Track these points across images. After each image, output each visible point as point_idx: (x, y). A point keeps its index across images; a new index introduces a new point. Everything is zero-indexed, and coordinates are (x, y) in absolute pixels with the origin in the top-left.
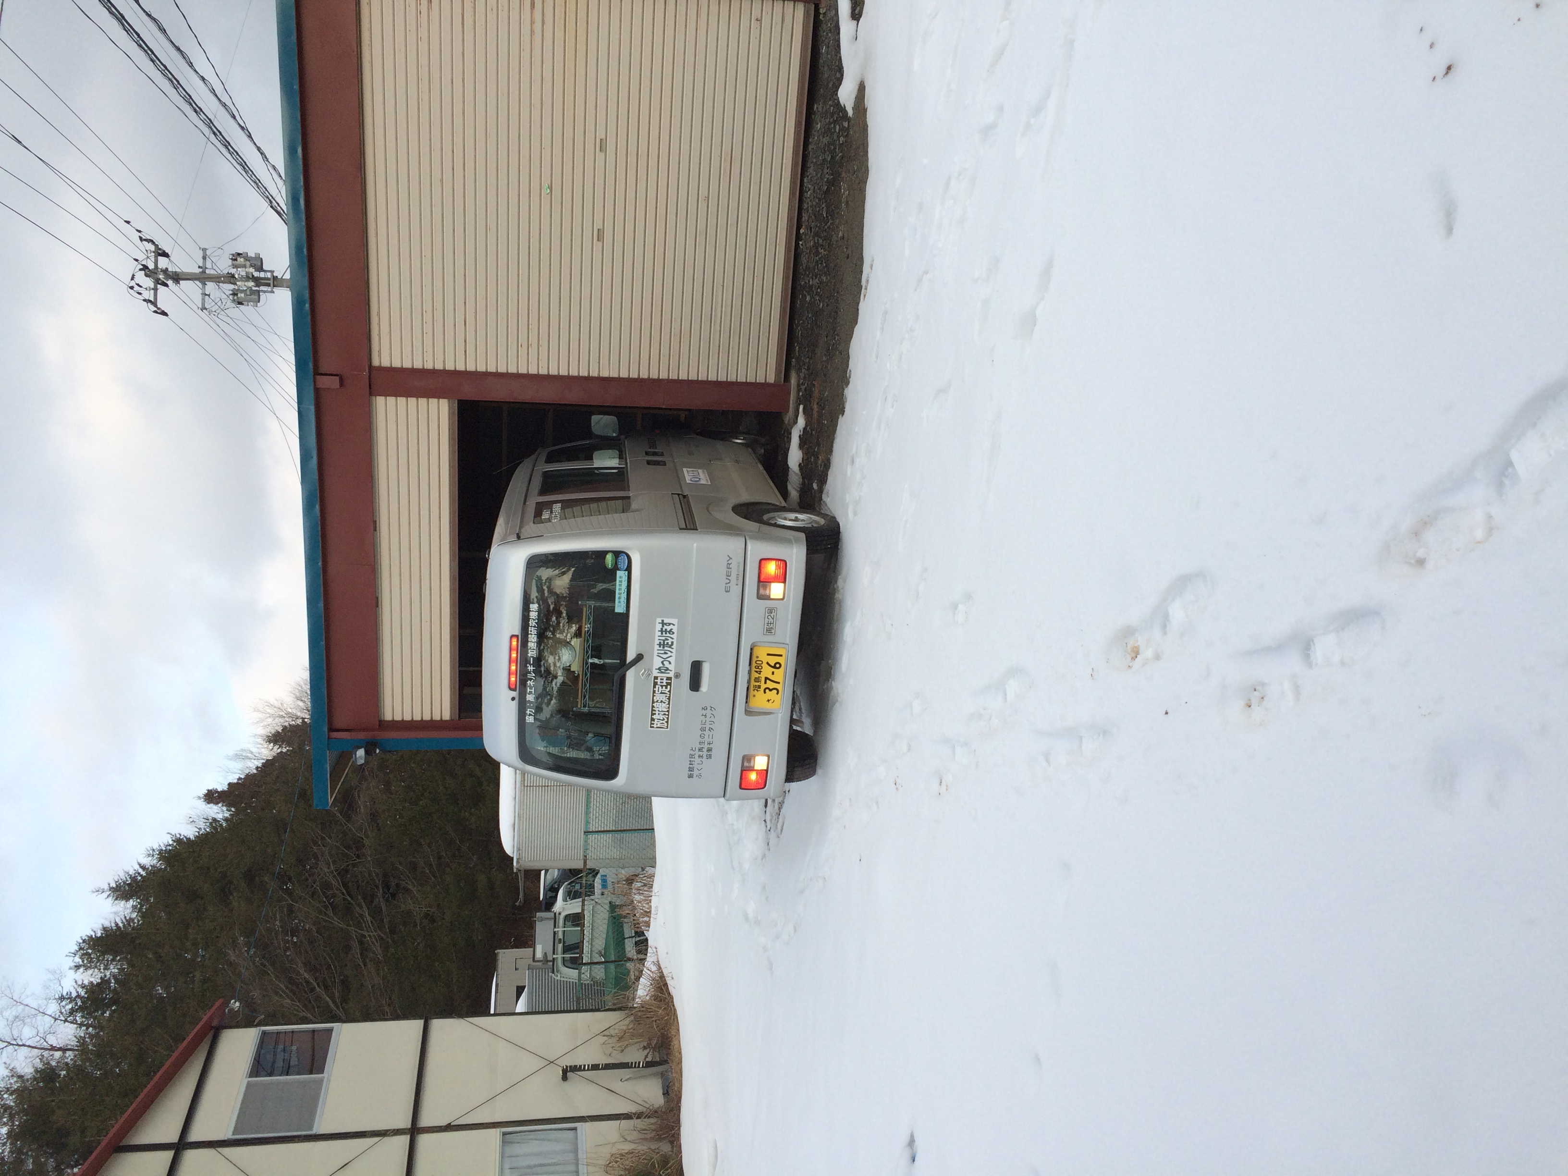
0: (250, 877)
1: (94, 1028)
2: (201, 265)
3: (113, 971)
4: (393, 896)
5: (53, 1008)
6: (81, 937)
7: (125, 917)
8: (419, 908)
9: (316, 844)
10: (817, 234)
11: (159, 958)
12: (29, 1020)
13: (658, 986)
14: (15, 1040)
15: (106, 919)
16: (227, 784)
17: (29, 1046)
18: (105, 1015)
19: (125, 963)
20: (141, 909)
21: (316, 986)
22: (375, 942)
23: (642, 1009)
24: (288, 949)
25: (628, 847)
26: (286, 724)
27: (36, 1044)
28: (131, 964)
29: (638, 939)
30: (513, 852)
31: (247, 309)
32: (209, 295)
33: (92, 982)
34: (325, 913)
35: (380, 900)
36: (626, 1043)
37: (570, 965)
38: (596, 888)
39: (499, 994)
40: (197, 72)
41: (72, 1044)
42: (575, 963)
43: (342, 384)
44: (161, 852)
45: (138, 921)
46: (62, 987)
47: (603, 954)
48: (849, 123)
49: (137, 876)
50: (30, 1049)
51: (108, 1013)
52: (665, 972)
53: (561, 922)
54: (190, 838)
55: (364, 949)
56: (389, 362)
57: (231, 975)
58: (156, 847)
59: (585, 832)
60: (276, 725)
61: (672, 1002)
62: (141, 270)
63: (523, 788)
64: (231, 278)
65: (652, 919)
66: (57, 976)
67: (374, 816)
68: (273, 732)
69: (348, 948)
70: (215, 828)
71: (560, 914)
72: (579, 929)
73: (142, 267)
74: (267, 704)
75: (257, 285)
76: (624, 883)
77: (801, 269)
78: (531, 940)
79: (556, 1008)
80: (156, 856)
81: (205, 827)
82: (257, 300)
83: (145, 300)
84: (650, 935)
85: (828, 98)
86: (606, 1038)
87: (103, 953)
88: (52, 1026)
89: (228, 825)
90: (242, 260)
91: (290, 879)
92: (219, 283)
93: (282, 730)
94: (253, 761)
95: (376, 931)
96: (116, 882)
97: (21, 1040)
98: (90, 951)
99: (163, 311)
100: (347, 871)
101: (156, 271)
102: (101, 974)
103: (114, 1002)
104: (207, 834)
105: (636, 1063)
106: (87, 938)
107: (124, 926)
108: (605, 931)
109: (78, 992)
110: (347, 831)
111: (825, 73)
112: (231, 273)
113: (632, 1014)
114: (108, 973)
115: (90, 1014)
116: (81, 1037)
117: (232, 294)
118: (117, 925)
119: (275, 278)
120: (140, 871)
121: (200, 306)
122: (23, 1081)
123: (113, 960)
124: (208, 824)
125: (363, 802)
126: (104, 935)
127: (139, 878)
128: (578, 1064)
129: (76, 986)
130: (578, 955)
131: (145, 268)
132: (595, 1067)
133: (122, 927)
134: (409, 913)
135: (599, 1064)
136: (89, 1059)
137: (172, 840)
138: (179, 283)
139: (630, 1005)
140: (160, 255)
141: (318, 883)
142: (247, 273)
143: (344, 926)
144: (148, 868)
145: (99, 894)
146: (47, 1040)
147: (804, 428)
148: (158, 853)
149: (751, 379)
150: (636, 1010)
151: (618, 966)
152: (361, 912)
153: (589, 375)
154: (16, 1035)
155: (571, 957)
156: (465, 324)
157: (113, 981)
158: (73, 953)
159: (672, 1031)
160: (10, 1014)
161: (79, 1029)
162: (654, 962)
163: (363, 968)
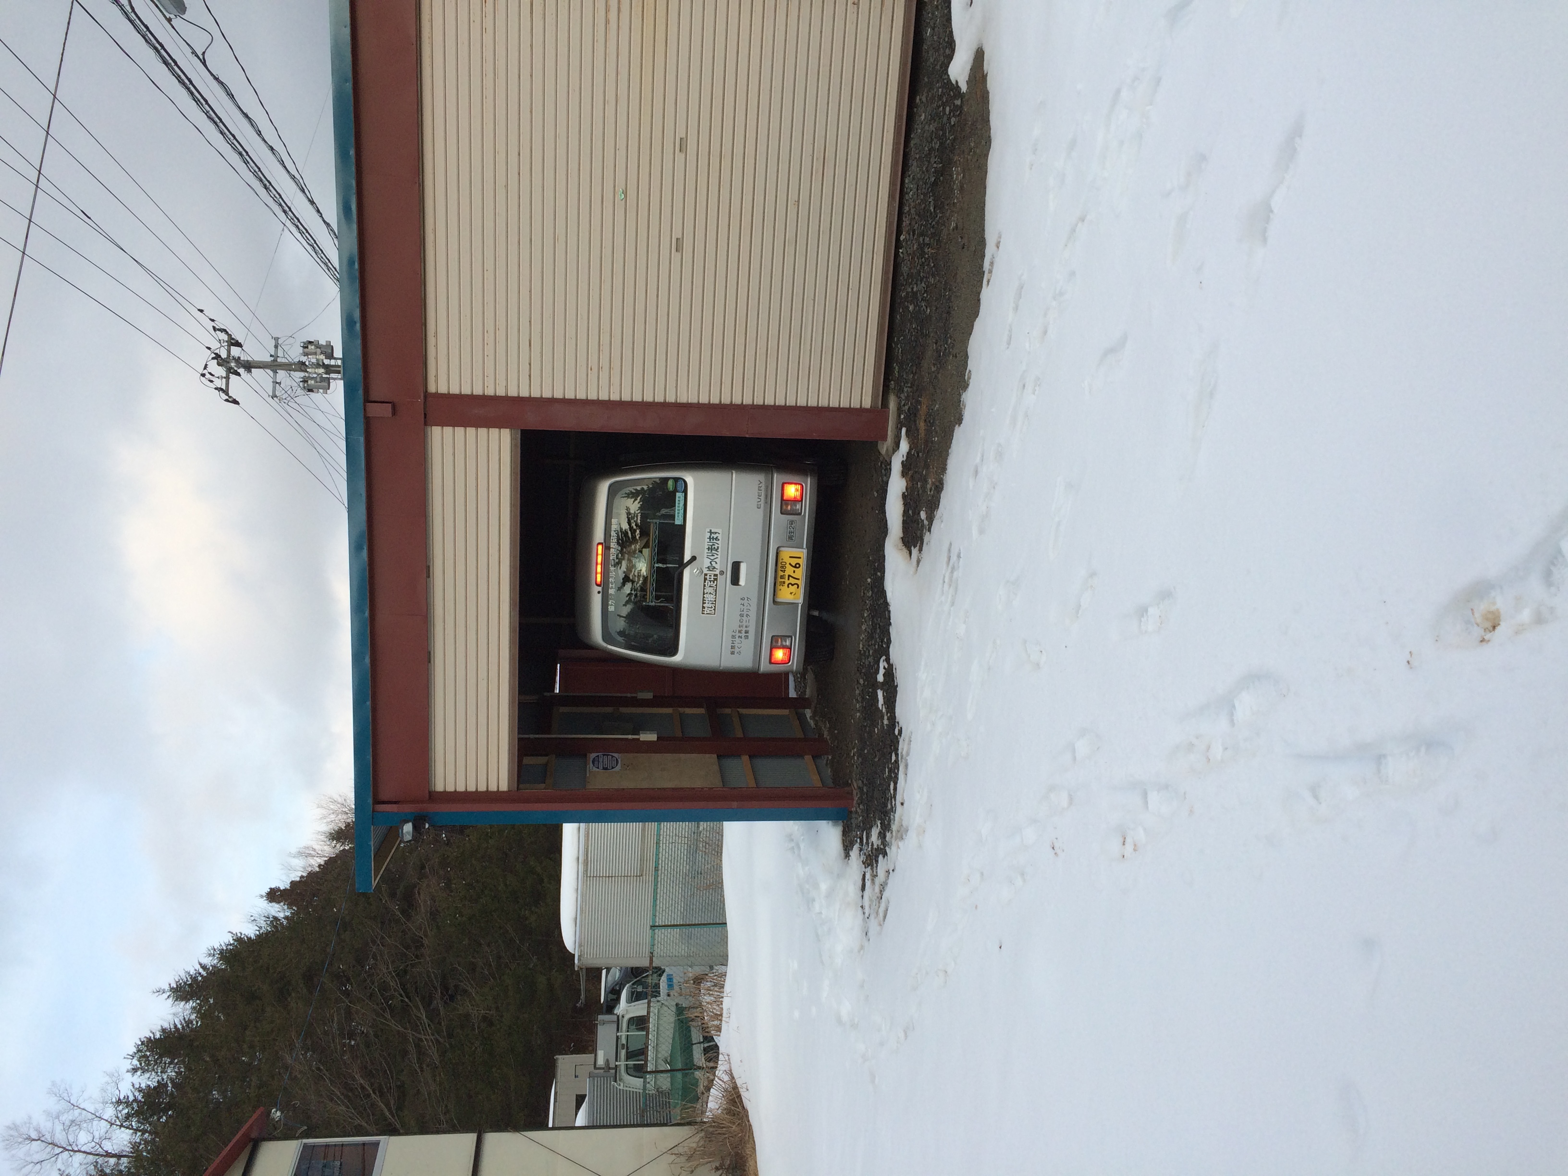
0: (308, 977)
1: (150, 1133)
2: (273, 354)
3: (170, 1074)
4: (452, 998)
5: (109, 1112)
6: (140, 1039)
7: (184, 1019)
8: (477, 1010)
9: (374, 942)
10: (922, 235)
11: (216, 1061)
12: (85, 1125)
13: (731, 1098)
14: (70, 1145)
15: (165, 1020)
16: (289, 882)
17: (84, 1152)
18: (161, 1120)
19: (182, 1066)
20: (200, 1010)
21: (372, 1092)
22: (432, 1046)
23: (714, 1124)
24: (344, 1052)
25: (697, 943)
27: (92, 1150)
28: (188, 1068)
29: (706, 1045)
30: (575, 949)
31: (317, 397)
32: (280, 383)
33: (149, 1086)
34: (383, 1016)
35: (438, 1002)
36: (695, 1163)
37: (634, 1074)
38: (661, 988)
39: (557, 1103)
41: (128, 1150)
42: (639, 1071)
43: (394, 413)
44: (222, 952)
45: (197, 1022)
46: (119, 1091)
47: (669, 1061)
48: (962, 98)
49: (197, 977)
50: (85, 1155)
51: (164, 1118)
52: (739, 1083)
53: (624, 1025)
54: (251, 938)
55: (421, 1053)
56: (446, 388)
57: (287, 1080)
58: (217, 946)
59: (651, 927)
60: (339, 822)
61: (747, 1116)
62: (213, 358)
63: (585, 879)
64: (301, 366)
65: (723, 1023)
66: (114, 1079)
67: (434, 914)
68: (336, 829)
69: (405, 1053)
70: (275, 927)
71: (623, 1017)
72: (645, 1033)
73: (214, 356)
74: (331, 800)
75: (328, 373)
76: (692, 983)
78: (591, 1046)
79: (619, 1122)
80: (217, 956)
81: (265, 927)
82: (327, 387)
83: (216, 389)
84: (722, 1041)
85: (935, 82)
86: (674, 1157)
87: (161, 1056)
88: (107, 1131)
89: (289, 923)
90: (313, 347)
91: (348, 980)
92: (290, 371)
93: (345, 827)
94: (315, 858)
95: (433, 1035)
96: (177, 982)
97: (77, 1146)
98: (148, 1054)
99: (235, 400)
100: (405, 972)
101: (228, 360)
102: (158, 1078)
103: (169, 1106)
104: (268, 933)
106: (145, 1040)
107: (183, 1027)
108: (671, 1036)
109: (135, 1096)
110: (407, 930)
111: (932, 55)
112: (302, 361)
113: (701, 1130)
114: (165, 1077)
115: (146, 1119)
116: (136, 1142)
117: (302, 382)
118: (175, 1026)
120: (201, 971)
121: (271, 394)
123: (170, 1063)
124: (269, 922)
125: (423, 900)
126: (162, 1037)
127: (200, 978)
129: (133, 1090)
130: (643, 1062)
131: (217, 357)
133: (181, 1029)
134: (467, 1016)
136: (141, 1166)
137: (233, 940)
138: (251, 372)
139: (699, 1120)
140: (233, 345)
141: (376, 984)
142: (317, 360)
143: (401, 1029)
144: (209, 968)
145: (159, 995)
146: (102, 1146)
147: (908, 453)
148: (218, 952)
149: (845, 404)
150: (708, 1125)
151: (686, 1075)
152: (419, 1015)
153: (665, 400)
154: (71, 1140)
155: (634, 1065)
156: (530, 345)
157: (170, 1085)
158: (131, 1056)
159: (747, 1150)
160: (66, 1118)
161: (134, 1135)
162: (725, 1071)
163: (420, 1074)
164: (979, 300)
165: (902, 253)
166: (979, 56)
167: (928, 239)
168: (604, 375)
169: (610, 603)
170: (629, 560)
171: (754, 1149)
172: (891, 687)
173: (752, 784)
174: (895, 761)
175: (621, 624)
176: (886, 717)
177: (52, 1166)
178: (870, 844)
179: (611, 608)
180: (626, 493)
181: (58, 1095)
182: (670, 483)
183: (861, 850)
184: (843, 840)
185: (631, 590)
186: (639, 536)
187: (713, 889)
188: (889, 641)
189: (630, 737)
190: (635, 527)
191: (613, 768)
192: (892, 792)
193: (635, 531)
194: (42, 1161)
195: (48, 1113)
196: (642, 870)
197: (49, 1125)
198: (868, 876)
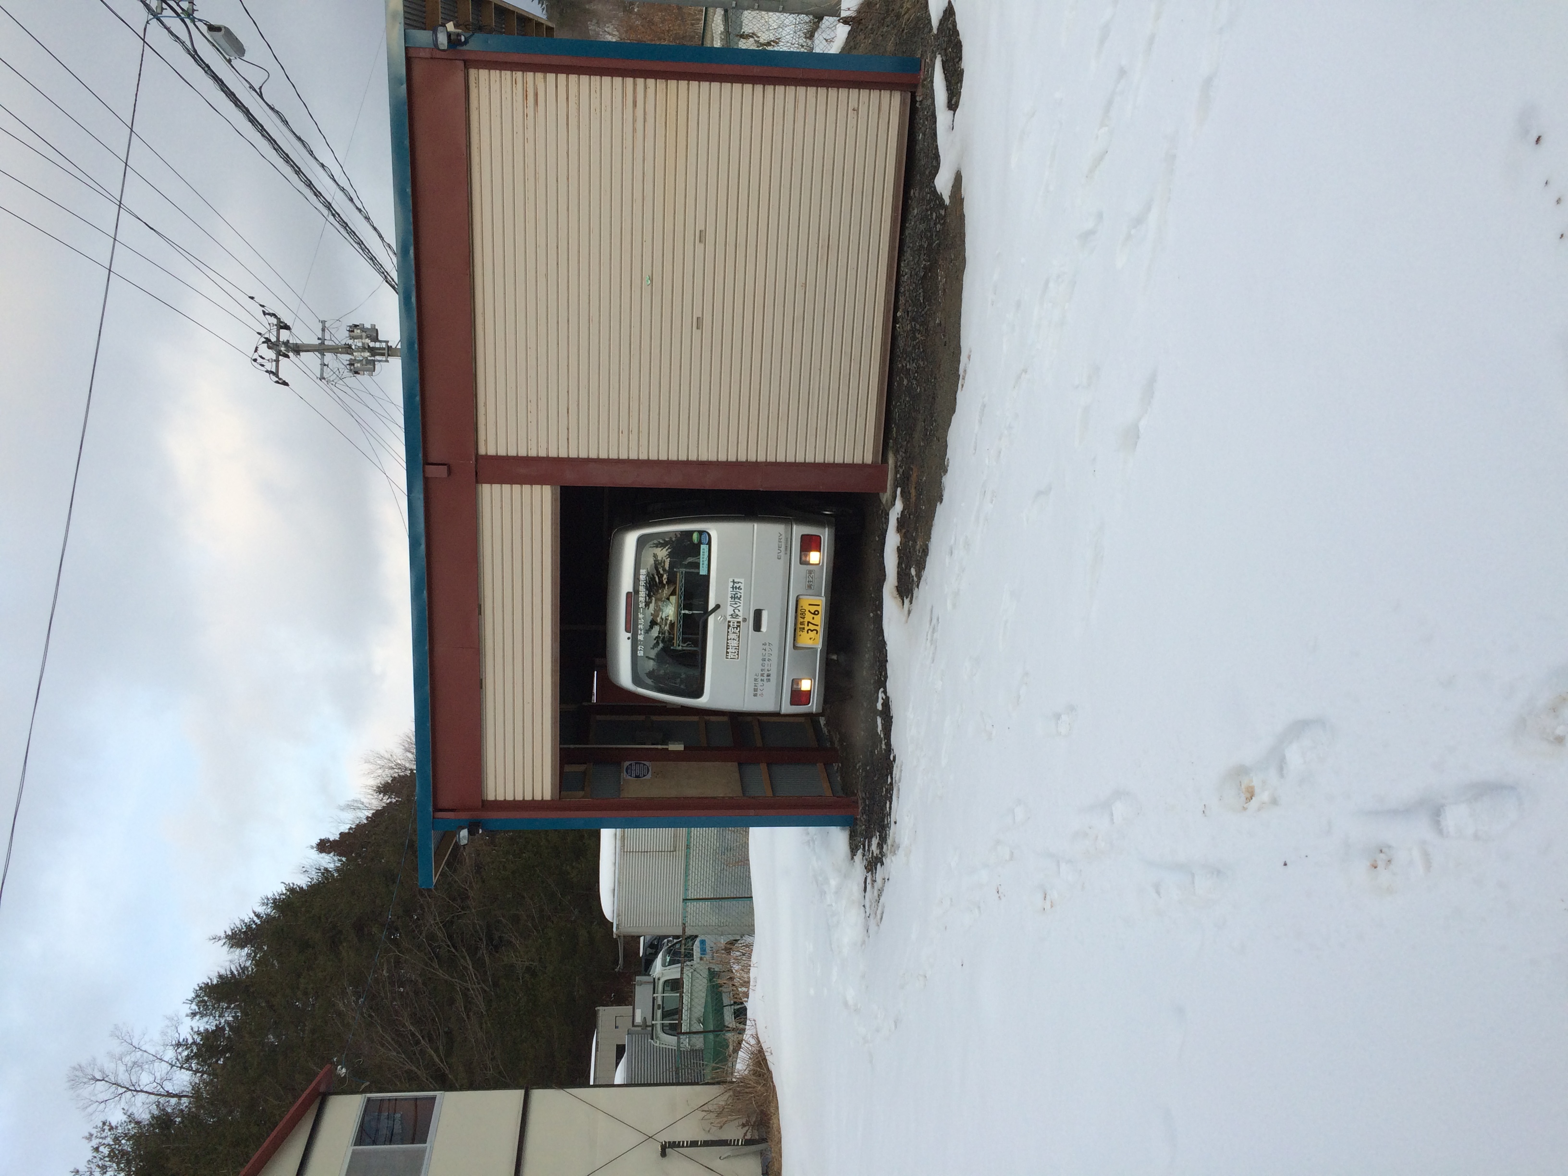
0: (359, 928)
1: (209, 1075)
2: (320, 337)
3: (227, 1018)
4: (497, 948)
5: (170, 1054)
6: (198, 984)
7: (240, 965)
8: (521, 961)
9: (422, 895)
10: (913, 319)
11: (271, 1007)
12: (147, 1066)
13: (757, 1060)
14: (134, 1085)
15: (222, 967)
16: (338, 834)
17: (146, 1092)
18: (219, 1062)
19: (239, 1011)
20: (255, 956)
21: (421, 1039)
22: (478, 995)
23: (741, 1084)
24: (394, 999)
25: (727, 915)
26: (396, 775)
27: (154, 1090)
28: (245, 1013)
29: (736, 1008)
30: (613, 918)
31: (364, 378)
32: (327, 366)
33: (207, 1029)
34: (431, 966)
35: (483, 952)
36: (724, 1119)
37: (670, 1032)
38: (695, 957)
39: (599, 1056)
40: (317, 160)
41: (187, 1091)
42: (674, 1030)
43: (450, 472)
44: (275, 900)
45: (252, 969)
46: (179, 1034)
47: (702, 1020)
48: (945, 210)
49: (252, 925)
50: (147, 1094)
51: (222, 1059)
52: (765, 1047)
53: (660, 988)
54: (302, 888)
55: (468, 1002)
56: (495, 450)
57: (340, 1026)
58: (270, 895)
59: (684, 900)
60: (386, 776)
61: (772, 1078)
62: (264, 342)
63: (622, 853)
64: (348, 349)
65: (750, 991)
66: (174, 1023)
67: (479, 868)
68: (383, 782)
69: (452, 1001)
70: (327, 879)
71: (659, 979)
72: (678, 995)
73: (265, 340)
74: (377, 755)
75: (373, 355)
76: (723, 952)
77: (898, 352)
78: (630, 1000)
79: (655, 1080)
80: (271, 905)
81: (315, 876)
82: (373, 369)
83: (267, 371)
84: (749, 1005)
85: (925, 185)
86: (704, 1113)
87: (219, 1001)
88: (168, 1072)
89: (340, 875)
90: (359, 331)
91: (397, 929)
92: (337, 353)
93: (392, 780)
94: (363, 811)
95: (479, 984)
96: (232, 930)
97: (140, 1086)
98: (206, 998)
99: (284, 381)
100: (452, 922)
101: (277, 344)
102: (216, 1022)
103: (227, 1049)
104: (319, 884)
105: (735, 1140)
106: (203, 986)
107: (239, 974)
108: (704, 1000)
109: (194, 1039)
110: (452, 882)
111: (922, 161)
112: (348, 344)
113: (730, 1089)
114: (223, 1021)
115: (205, 1061)
116: (196, 1083)
117: (349, 364)
118: (232, 973)
119: (389, 348)
120: (255, 919)
121: (319, 376)
122: (140, 1127)
123: (227, 1008)
124: (320, 874)
126: (219, 983)
127: (254, 926)
128: (677, 1140)
129: (192, 1033)
130: (677, 1022)
131: (267, 341)
132: (694, 1144)
133: (237, 975)
134: (512, 967)
135: (698, 1141)
136: (202, 1107)
137: (286, 889)
138: (299, 355)
139: (729, 1079)
140: (282, 328)
141: (424, 935)
142: (363, 344)
143: (447, 977)
144: (263, 917)
145: (215, 942)
146: (163, 1086)
147: (902, 512)
148: (272, 901)
149: (848, 460)
150: (735, 1085)
151: (717, 1036)
152: (465, 964)
153: (688, 459)
154: (134, 1081)
155: (670, 1023)
156: (568, 412)
157: (227, 1029)
158: (190, 1000)
159: (771, 1109)
160: (129, 1060)
161: (194, 1076)
162: (752, 1035)
163: (467, 1021)
164: (956, 399)
165: (899, 327)
166: (958, 179)
167: (918, 326)
168: (634, 437)
169: (639, 648)
170: (657, 605)
171: (777, 1108)
172: (887, 715)
173: (769, 793)
174: (890, 783)
175: (651, 665)
176: (883, 742)
177: (116, 1105)
178: (871, 852)
179: (640, 653)
180: (654, 544)
181: (120, 1038)
182: (695, 536)
183: (864, 855)
184: (850, 843)
185: (659, 634)
186: (666, 580)
187: (741, 865)
188: (886, 677)
189: (660, 747)
190: (662, 572)
191: (644, 776)
192: (888, 809)
193: (662, 576)
194: (106, 1101)
195: (111, 1055)
196: (675, 847)
197: (113, 1065)
198: (869, 881)
